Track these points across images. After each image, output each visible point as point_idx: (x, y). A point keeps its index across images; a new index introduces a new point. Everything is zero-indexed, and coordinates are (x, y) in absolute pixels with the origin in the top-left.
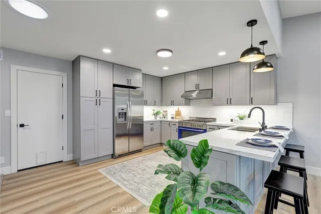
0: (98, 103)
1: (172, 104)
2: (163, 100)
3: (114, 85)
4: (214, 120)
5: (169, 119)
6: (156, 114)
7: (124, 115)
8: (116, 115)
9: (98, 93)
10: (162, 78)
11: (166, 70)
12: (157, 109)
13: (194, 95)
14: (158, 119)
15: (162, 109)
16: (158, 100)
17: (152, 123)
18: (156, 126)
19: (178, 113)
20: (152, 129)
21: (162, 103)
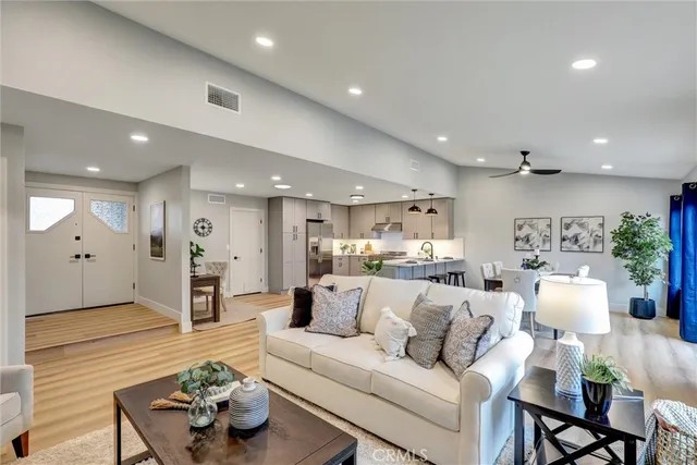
0: (295, 238)
1: (362, 237)
2: (350, 233)
3: (308, 220)
4: (404, 253)
5: (358, 253)
6: (344, 248)
7: (316, 249)
8: (310, 249)
9: (295, 229)
10: (349, 207)
11: (356, 201)
12: (345, 242)
13: (386, 229)
14: (346, 253)
15: (350, 243)
16: (346, 233)
17: (340, 258)
18: (345, 261)
19: (368, 247)
20: (340, 265)
21: (350, 236)
